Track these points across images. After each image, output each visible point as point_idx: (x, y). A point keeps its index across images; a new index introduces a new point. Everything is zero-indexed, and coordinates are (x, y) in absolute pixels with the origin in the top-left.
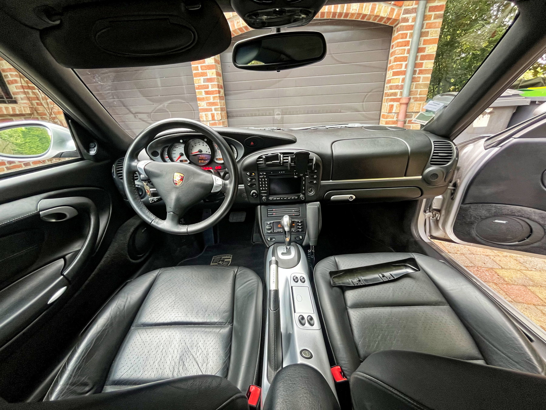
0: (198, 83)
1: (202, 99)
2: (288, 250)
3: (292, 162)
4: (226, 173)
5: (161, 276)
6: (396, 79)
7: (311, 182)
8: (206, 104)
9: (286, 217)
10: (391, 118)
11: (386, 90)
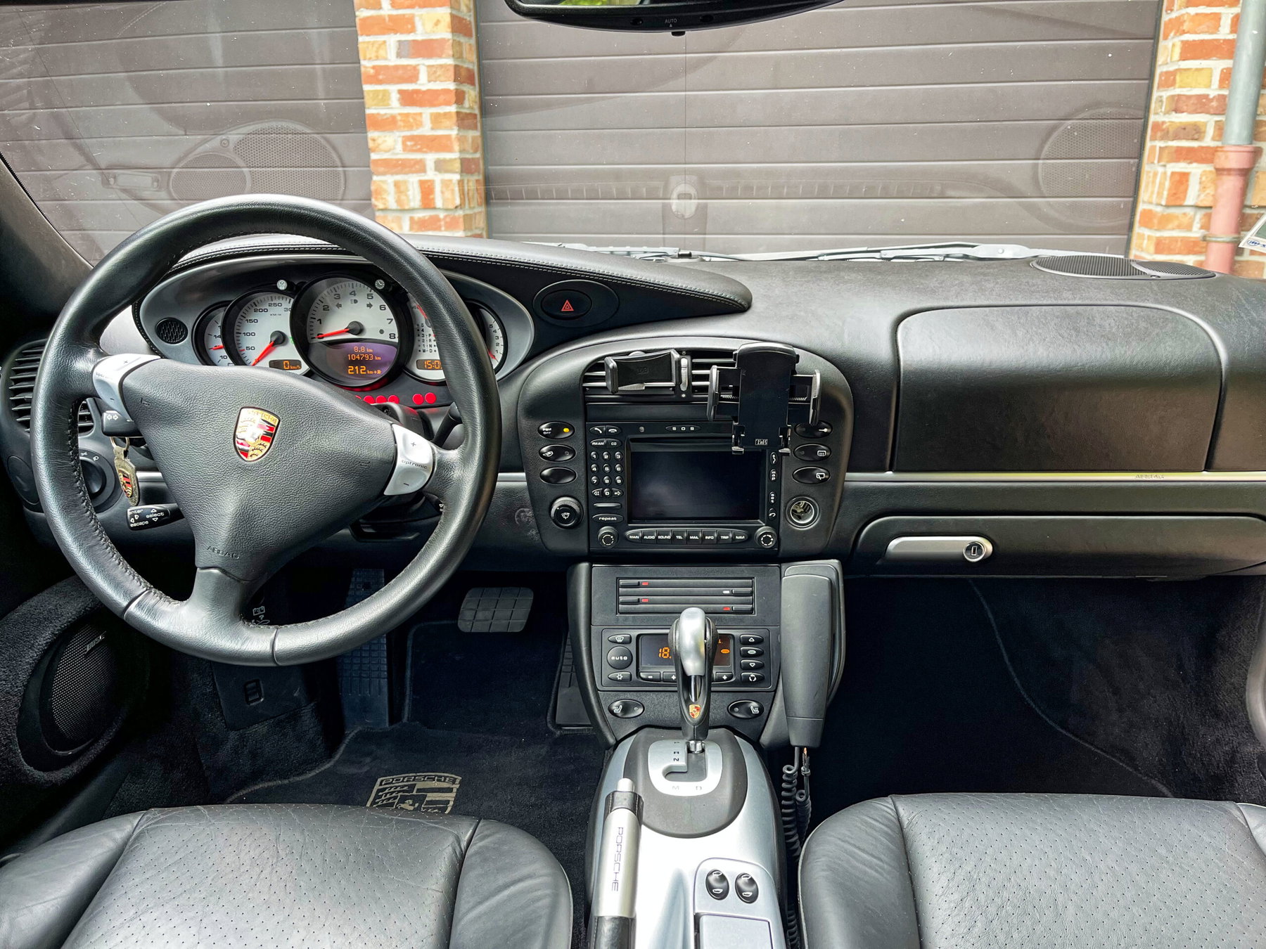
0: (373, 55)
1: (388, 124)
2: (693, 756)
3: (723, 386)
4: (452, 421)
5: (146, 842)
6: (1198, 70)
7: (803, 474)
8: (404, 143)
9: (692, 616)
10: (1179, 227)
11: (1156, 114)
